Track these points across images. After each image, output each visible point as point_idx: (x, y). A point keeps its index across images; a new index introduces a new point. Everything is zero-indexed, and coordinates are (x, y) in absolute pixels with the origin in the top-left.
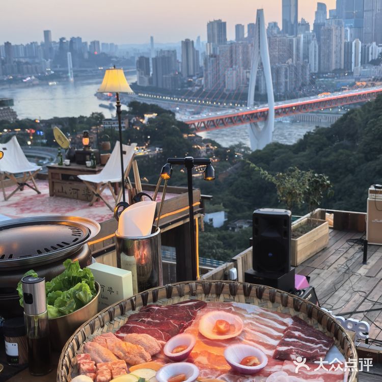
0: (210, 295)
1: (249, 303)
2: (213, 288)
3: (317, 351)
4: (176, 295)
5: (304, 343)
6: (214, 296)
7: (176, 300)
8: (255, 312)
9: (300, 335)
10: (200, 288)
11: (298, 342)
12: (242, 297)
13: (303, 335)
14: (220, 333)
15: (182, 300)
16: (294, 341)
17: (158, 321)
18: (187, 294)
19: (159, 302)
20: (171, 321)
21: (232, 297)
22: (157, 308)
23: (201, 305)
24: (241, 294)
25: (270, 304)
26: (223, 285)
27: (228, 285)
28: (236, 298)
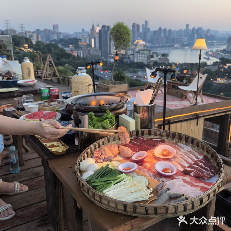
0: (169, 138)
1: (187, 145)
2: (171, 135)
3: (205, 175)
4: (153, 135)
5: (202, 169)
6: (171, 139)
7: (152, 137)
8: (188, 150)
9: (202, 165)
10: (165, 133)
11: (199, 168)
12: (184, 142)
13: (203, 166)
14: (164, 155)
15: (155, 137)
16: (197, 167)
17: (139, 144)
18: (158, 135)
19: (145, 136)
20: (145, 145)
21: (180, 141)
22: (142, 138)
23: (163, 142)
24: (184, 140)
25: (196, 148)
26: (176, 134)
27: (178, 134)
28: (181, 142)
